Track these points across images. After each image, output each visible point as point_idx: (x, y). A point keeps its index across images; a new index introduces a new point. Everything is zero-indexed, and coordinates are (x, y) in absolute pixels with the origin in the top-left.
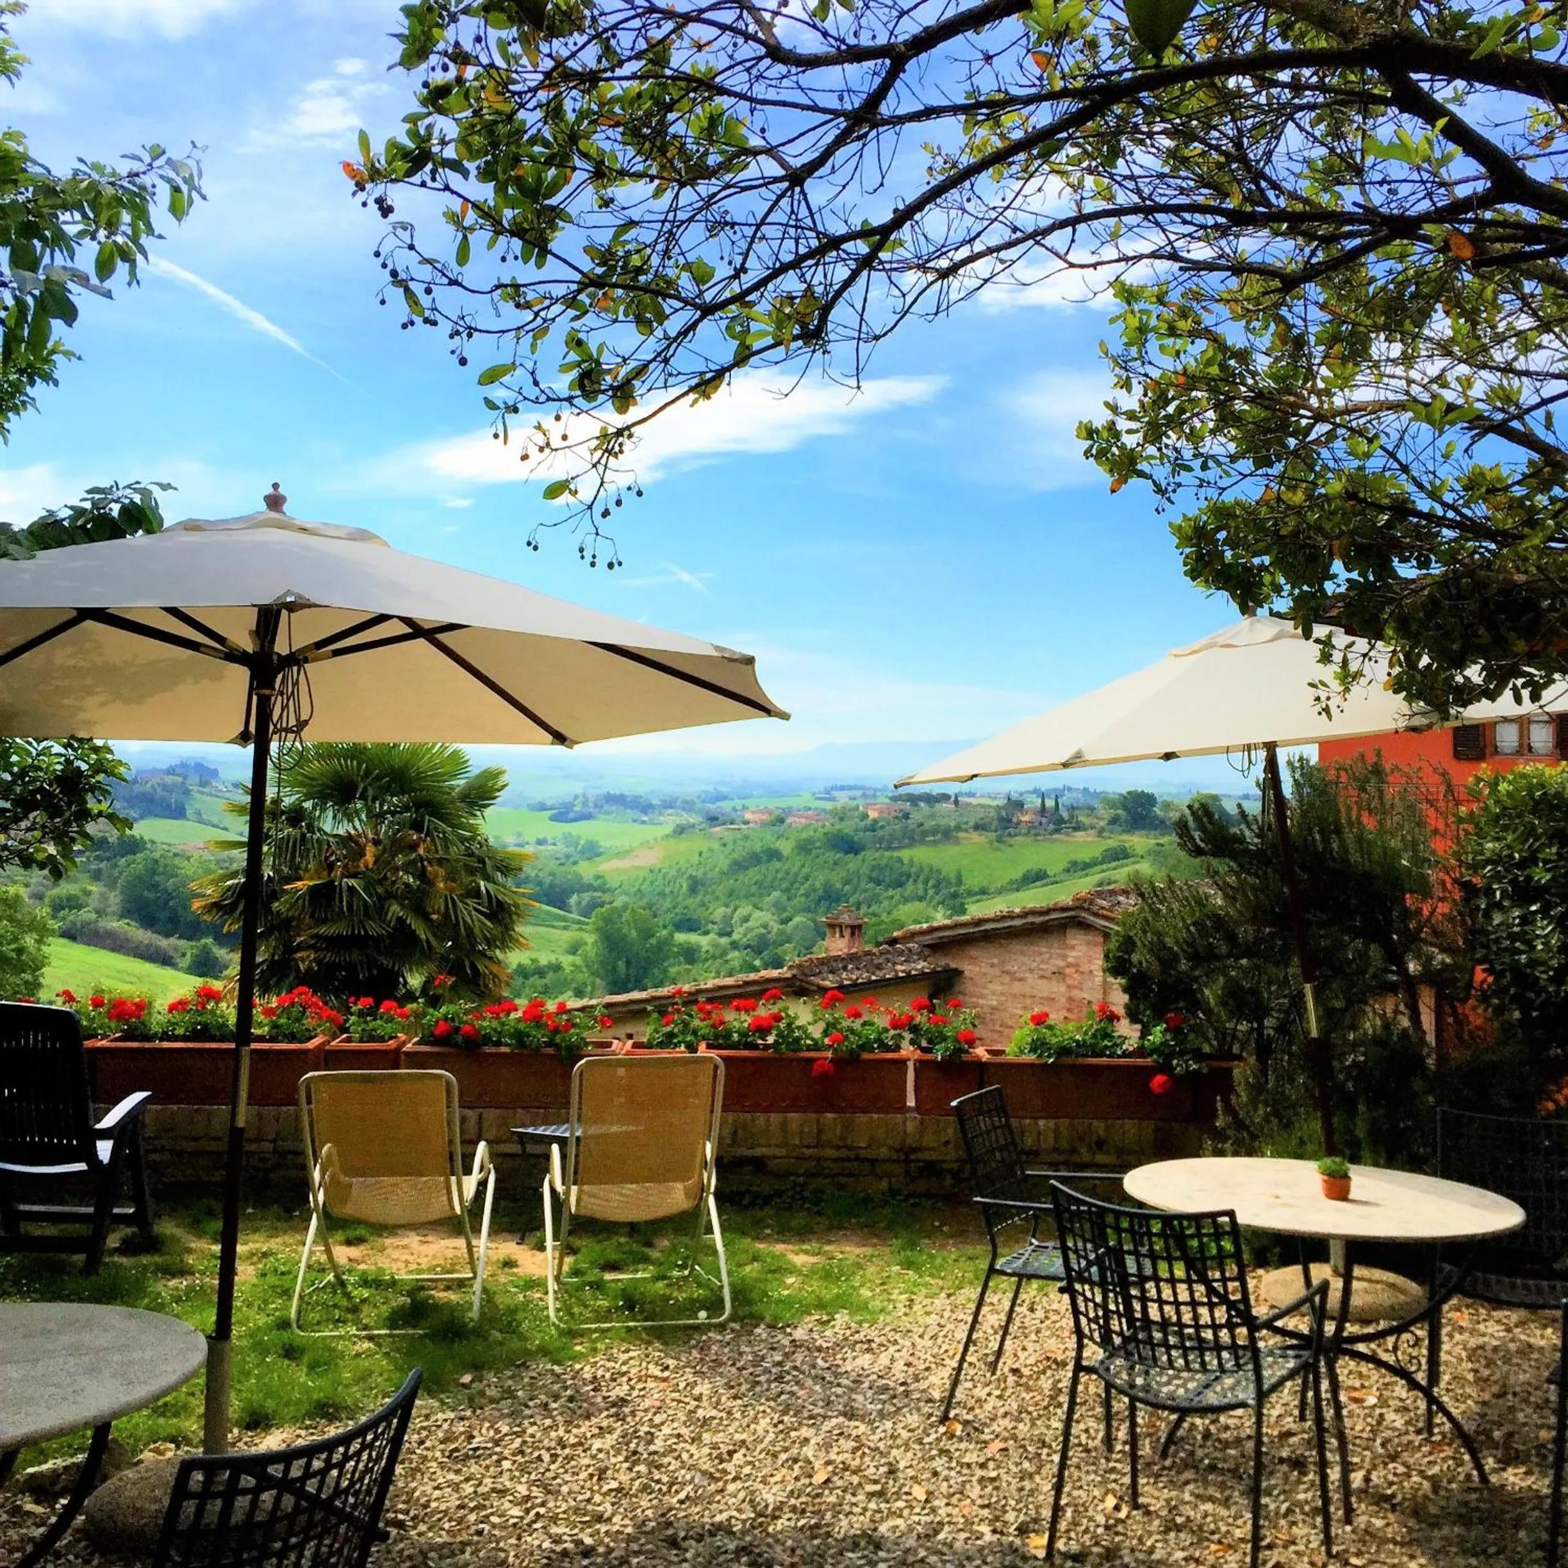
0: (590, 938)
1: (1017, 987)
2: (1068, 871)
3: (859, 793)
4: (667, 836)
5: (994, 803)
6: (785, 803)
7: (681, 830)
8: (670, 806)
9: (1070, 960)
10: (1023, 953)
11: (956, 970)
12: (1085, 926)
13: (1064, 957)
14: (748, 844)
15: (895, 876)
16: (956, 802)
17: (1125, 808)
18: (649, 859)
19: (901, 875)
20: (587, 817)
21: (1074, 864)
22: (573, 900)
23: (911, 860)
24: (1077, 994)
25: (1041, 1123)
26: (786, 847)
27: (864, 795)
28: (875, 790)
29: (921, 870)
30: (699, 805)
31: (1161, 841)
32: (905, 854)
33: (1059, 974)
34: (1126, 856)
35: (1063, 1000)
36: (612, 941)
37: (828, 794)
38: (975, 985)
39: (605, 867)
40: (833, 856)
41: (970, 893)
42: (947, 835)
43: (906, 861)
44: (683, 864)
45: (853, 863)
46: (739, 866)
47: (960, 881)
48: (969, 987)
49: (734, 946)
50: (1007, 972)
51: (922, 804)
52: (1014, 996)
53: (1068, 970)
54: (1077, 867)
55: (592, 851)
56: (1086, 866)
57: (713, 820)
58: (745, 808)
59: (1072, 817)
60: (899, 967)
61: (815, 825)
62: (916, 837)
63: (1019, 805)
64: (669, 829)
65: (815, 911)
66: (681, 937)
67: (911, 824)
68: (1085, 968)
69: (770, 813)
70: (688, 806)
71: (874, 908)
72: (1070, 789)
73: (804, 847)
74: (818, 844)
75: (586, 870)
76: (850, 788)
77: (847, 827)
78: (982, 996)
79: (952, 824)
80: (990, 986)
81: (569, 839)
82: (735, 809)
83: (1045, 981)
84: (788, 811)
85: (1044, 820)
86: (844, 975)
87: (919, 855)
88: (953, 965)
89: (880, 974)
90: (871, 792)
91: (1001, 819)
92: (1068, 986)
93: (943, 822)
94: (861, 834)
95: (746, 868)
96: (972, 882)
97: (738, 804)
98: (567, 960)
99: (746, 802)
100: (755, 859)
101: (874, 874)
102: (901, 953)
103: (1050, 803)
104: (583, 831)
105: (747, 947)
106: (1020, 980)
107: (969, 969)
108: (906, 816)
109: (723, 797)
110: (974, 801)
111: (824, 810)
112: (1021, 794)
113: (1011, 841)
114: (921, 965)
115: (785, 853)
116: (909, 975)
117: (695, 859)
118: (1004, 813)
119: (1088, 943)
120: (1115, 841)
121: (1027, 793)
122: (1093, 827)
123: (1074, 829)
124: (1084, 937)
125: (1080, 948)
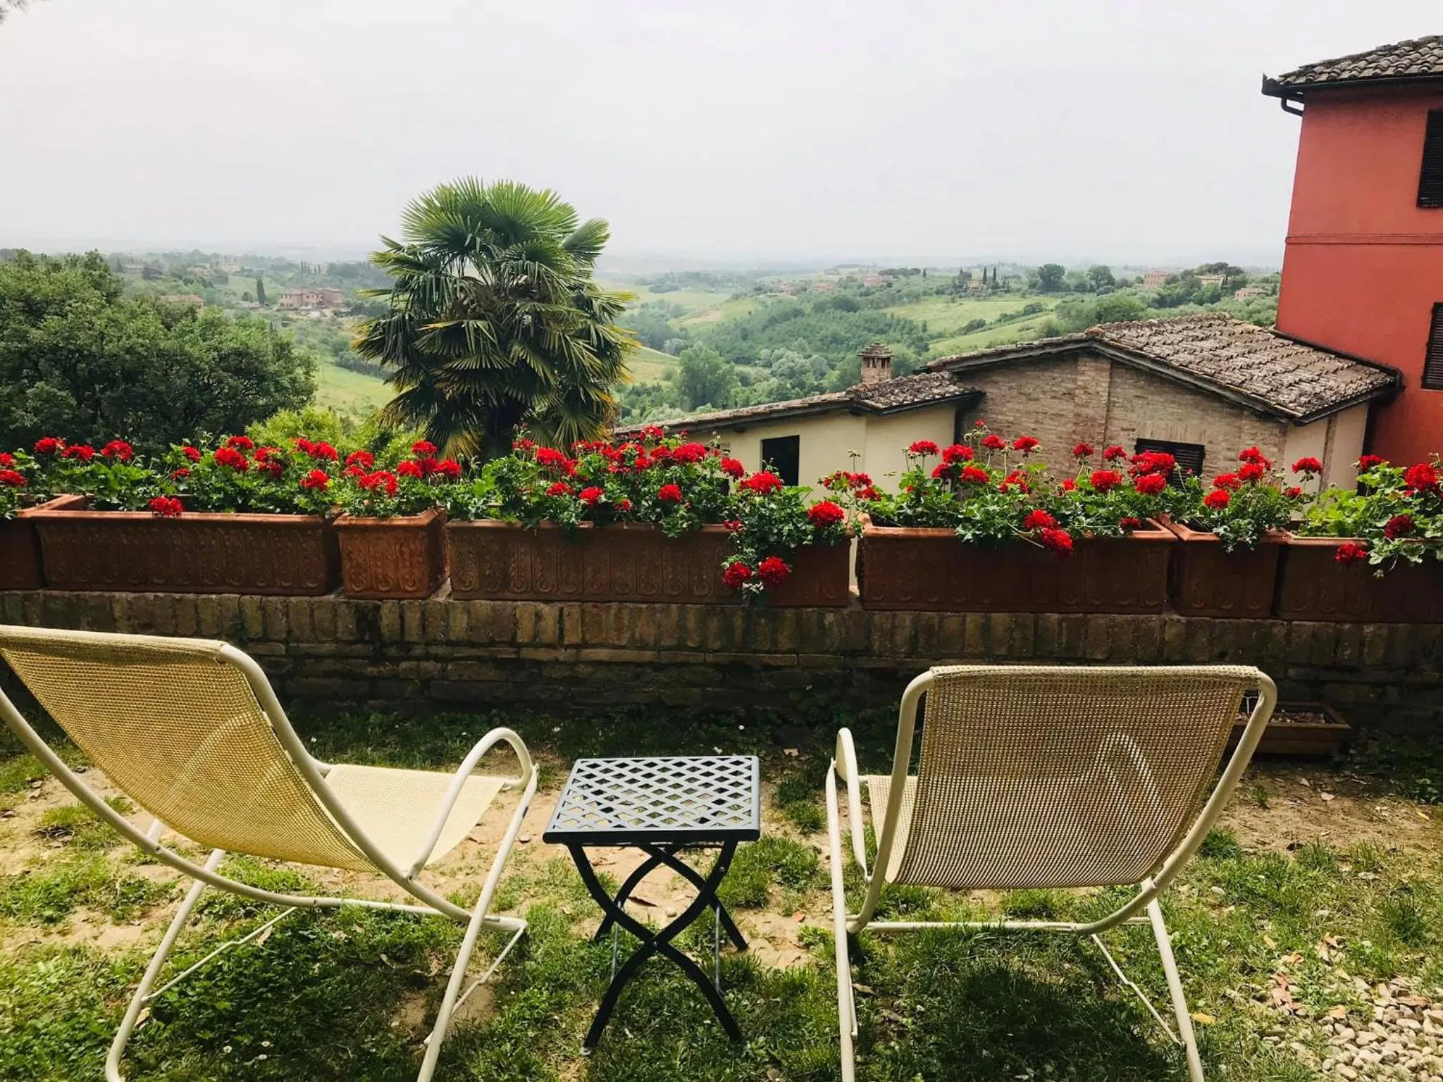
0: (679, 370)
1: (1032, 406)
2: (1000, 321)
3: (858, 269)
4: (728, 301)
5: (951, 275)
6: (806, 277)
7: (736, 297)
8: (730, 280)
9: (1080, 383)
10: (1038, 378)
11: (980, 392)
12: (1095, 355)
13: (1074, 381)
14: (781, 306)
15: (881, 326)
16: (925, 274)
17: (1042, 276)
18: (715, 317)
19: (886, 325)
20: (675, 289)
21: (1005, 316)
22: (667, 343)
23: (892, 316)
24: (1084, 411)
25: (1369, 629)
26: (807, 308)
27: (861, 271)
28: (868, 267)
29: (899, 321)
30: (749, 279)
31: (1066, 300)
32: (889, 311)
33: (1070, 395)
34: (1041, 310)
35: (1071, 416)
36: (692, 373)
37: (835, 270)
38: (995, 404)
39: (687, 322)
40: (839, 313)
41: (932, 337)
42: (916, 298)
43: (888, 316)
44: (738, 318)
45: (853, 317)
46: (773, 321)
47: (925, 330)
48: (990, 405)
49: (773, 374)
50: (1024, 394)
51: (901, 277)
52: (1029, 412)
53: (1077, 392)
54: (1006, 318)
55: (678, 313)
56: (1012, 317)
57: (759, 290)
58: (780, 282)
59: (1004, 283)
60: (936, 391)
61: (827, 293)
62: (895, 299)
63: (968, 276)
64: (728, 297)
65: (826, 351)
66: (739, 368)
67: (893, 290)
68: (1092, 389)
69: (797, 284)
70: (741, 279)
72: (1003, 265)
73: (820, 308)
74: (829, 305)
75: (674, 324)
76: (851, 266)
77: (848, 294)
78: (1002, 413)
79: (921, 290)
80: (1009, 405)
81: (662, 304)
82: (773, 282)
83: (1057, 401)
84: (808, 282)
85: (985, 286)
86: (892, 398)
87: (899, 312)
88: (977, 388)
89: (921, 396)
90: (865, 269)
91: (955, 286)
92: (1077, 405)
93: (915, 288)
94: (859, 298)
95: (780, 322)
96: (933, 329)
97: (774, 278)
98: (664, 384)
99: (781, 277)
100: (785, 317)
101: (867, 325)
102: (936, 379)
103: (990, 274)
104: (672, 298)
105: (782, 375)
106: (1037, 400)
107: (991, 391)
108: (890, 285)
109: (767, 274)
110: (937, 274)
111: (832, 282)
112: (969, 268)
113: (962, 301)
114: (952, 388)
115: (806, 312)
116: (943, 397)
117: (747, 316)
118: (957, 282)
119: (1096, 369)
120: (1033, 300)
121: (974, 267)
122: (1018, 290)
123: (1006, 292)
124: (1093, 364)
125: (1089, 373)
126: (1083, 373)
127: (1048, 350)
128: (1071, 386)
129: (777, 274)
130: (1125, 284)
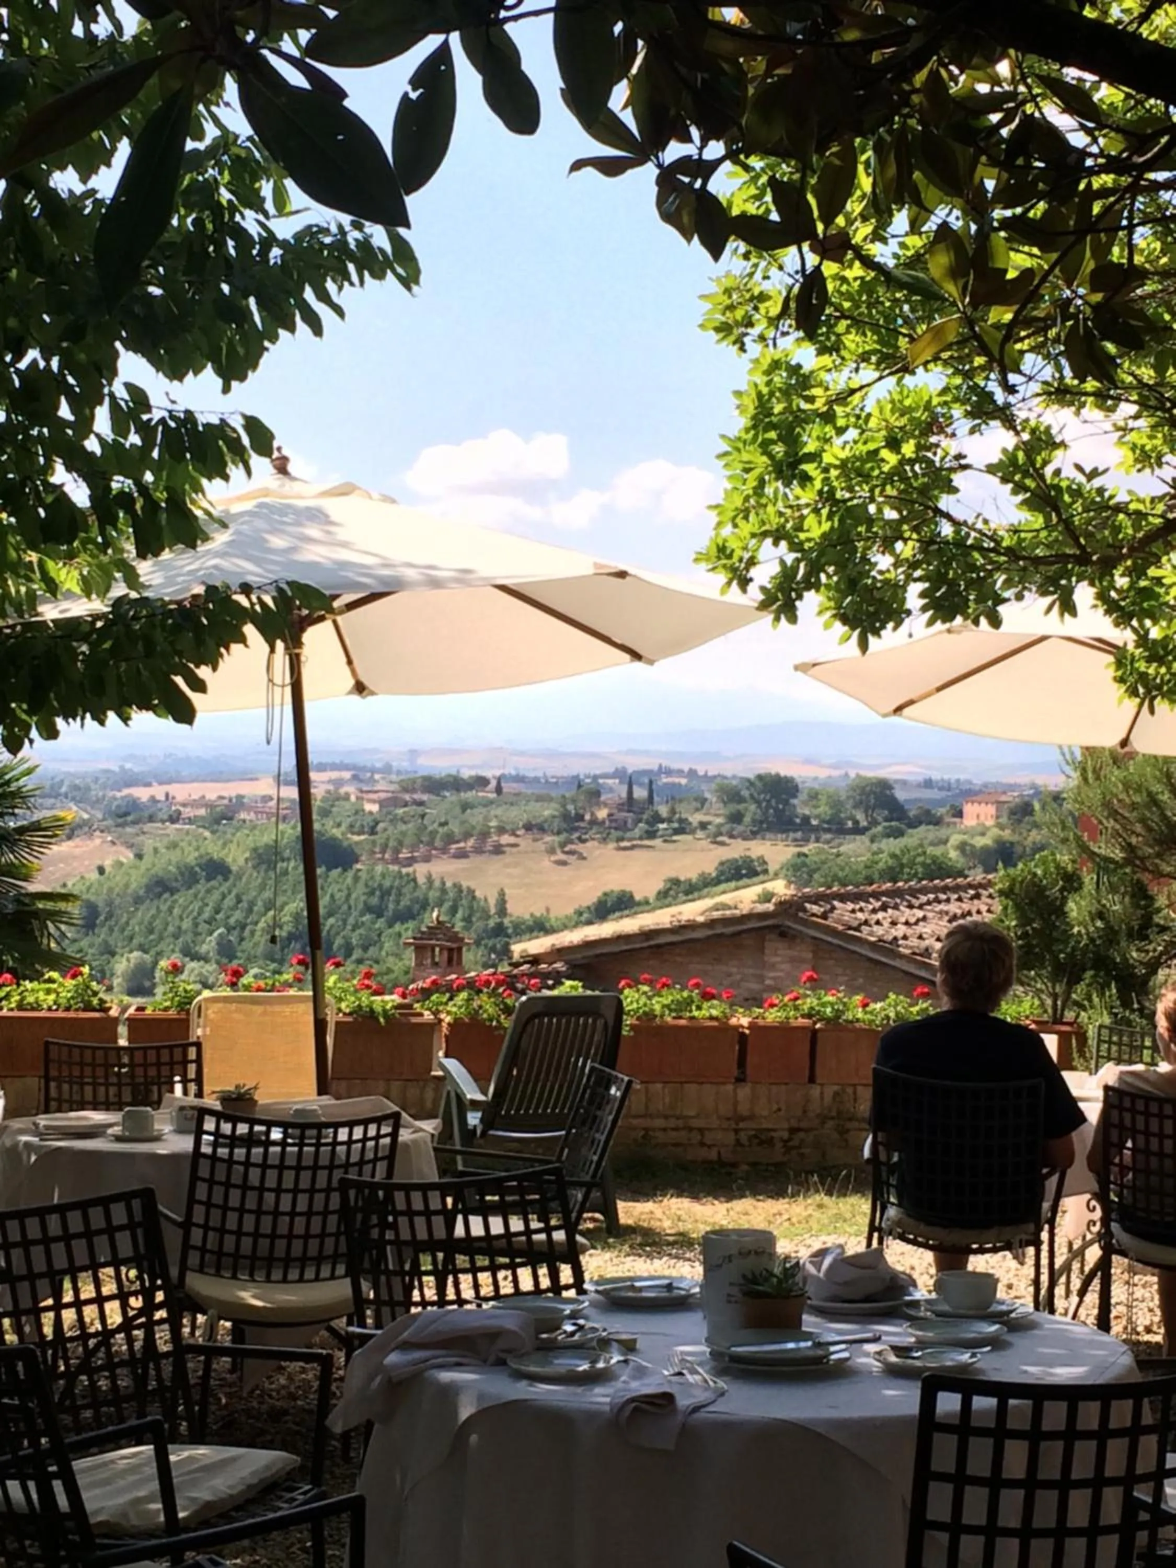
2: (667, 892)
3: (347, 775)
6: (230, 790)
12: (790, 939)
14: (175, 856)
15: (405, 902)
16: (499, 790)
17: (753, 799)
19: (415, 900)
21: (676, 882)
23: (430, 879)
26: (236, 858)
27: (355, 777)
28: (373, 771)
29: (445, 892)
30: (96, 793)
31: (805, 850)
32: (421, 870)
34: (753, 873)
41: (517, 926)
43: (421, 880)
47: (502, 911)
51: (447, 793)
54: (679, 889)
56: (691, 887)
57: (123, 815)
58: (171, 798)
59: (673, 812)
62: (437, 843)
63: (594, 794)
67: (430, 822)
69: (210, 806)
71: (372, 951)
72: (669, 772)
73: (264, 859)
74: (285, 854)
76: (335, 767)
79: (492, 823)
82: (153, 799)
84: (239, 803)
85: (631, 817)
87: (441, 871)
90: (367, 774)
91: (566, 816)
94: (353, 838)
95: (173, 891)
96: (521, 909)
97: (158, 791)
99: (172, 789)
100: (188, 877)
101: (374, 901)
103: (640, 793)
108: (423, 811)
109: (132, 780)
112: (595, 778)
113: (582, 849)
115: (235, 867)
118: (571, 807)
119: (792, 960)
120: (736, 850)
121: (606, 776)
122: (703, 826)
123: (677, 832)
124: (789, 952)
125: (783, 966)
126: (773, 967)
127: (719, 930)
128: (755, 986)
129: (161, 783)
130: (929, 818)
